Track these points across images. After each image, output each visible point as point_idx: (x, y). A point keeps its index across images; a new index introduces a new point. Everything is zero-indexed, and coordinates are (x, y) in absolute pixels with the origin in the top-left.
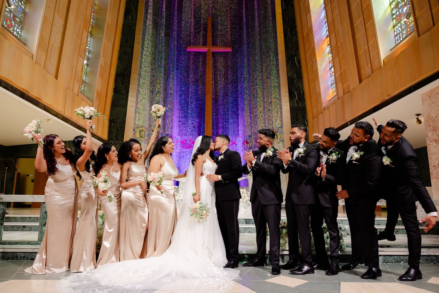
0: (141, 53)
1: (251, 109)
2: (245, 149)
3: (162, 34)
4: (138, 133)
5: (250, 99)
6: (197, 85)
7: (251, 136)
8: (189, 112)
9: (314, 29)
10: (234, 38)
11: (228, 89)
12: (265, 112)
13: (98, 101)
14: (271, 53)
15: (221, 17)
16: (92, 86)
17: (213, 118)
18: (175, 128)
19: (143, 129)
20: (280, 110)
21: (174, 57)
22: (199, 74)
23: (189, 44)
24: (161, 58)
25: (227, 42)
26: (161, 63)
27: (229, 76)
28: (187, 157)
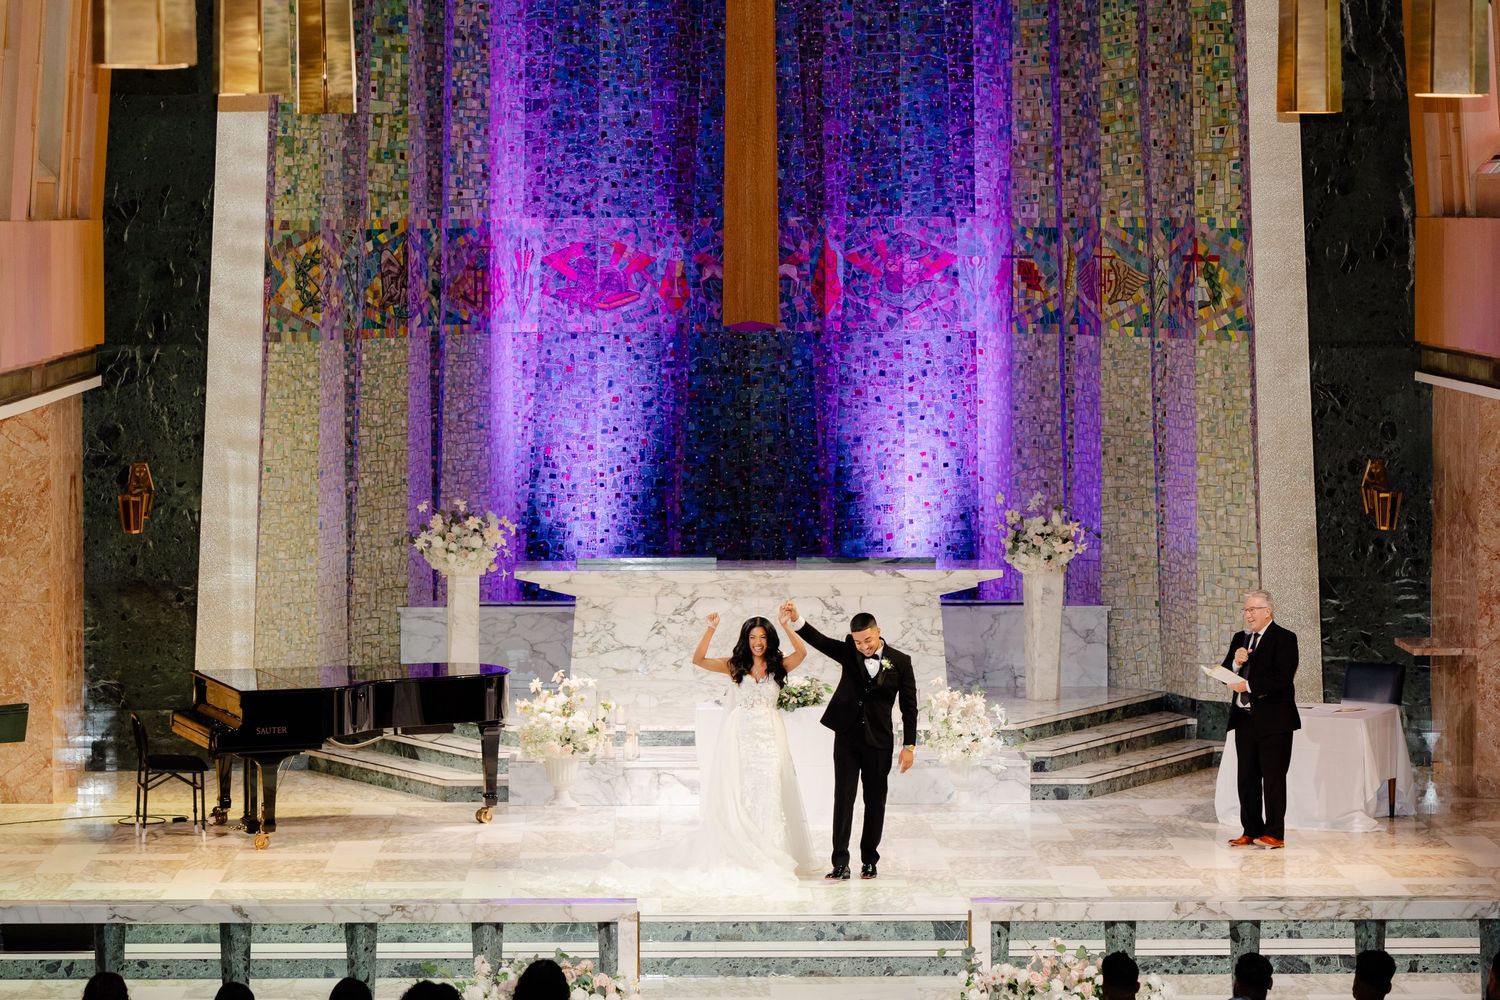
2: (1011, 319)
4: (290, 282)
7: (1054, 235)
8: (607, 31)
12: (1145, 90)
17: (779, 79)
18: (506, 159)
19: (317, 251)
20: (1240, 115)
28: (600, 376)
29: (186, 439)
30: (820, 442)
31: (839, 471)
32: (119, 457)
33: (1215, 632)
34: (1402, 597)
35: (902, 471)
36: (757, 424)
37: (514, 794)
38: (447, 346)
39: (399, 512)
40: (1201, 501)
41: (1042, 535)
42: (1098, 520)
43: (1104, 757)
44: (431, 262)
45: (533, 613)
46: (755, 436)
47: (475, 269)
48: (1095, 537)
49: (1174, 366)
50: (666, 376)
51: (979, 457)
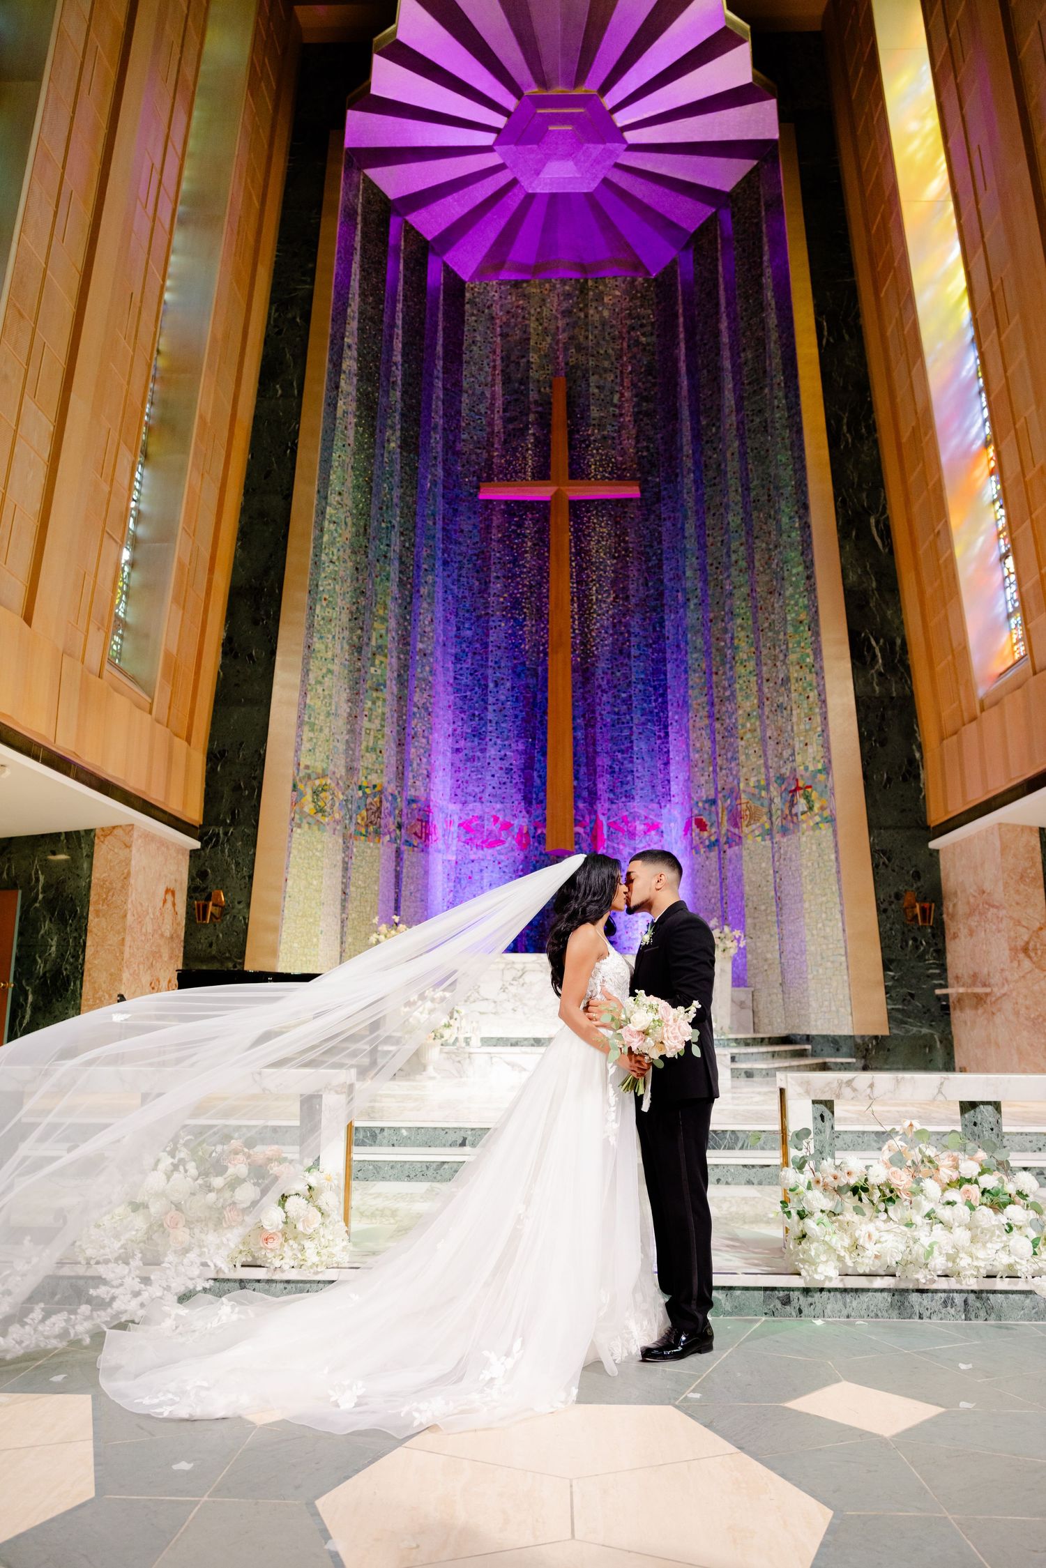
0: (317, 512)
1: (712, 704)
2: (694, 848)
3: (393, 445)
4: (309, 797)
5: (709, 667)
6: (515, 620)
7: (713, 802)
8: (490, 715)
9: (940, 414)
10: (647, 448)
11: (629, 632)
12: (763, 714)
13: (168, 689)
14: (783, 503)
15: (601, 377)
16: (147, 636)
17: (575, 738)
18: (441, 773)
19: (326, 784)
20: (821, 708)
21: (434, 524)
22: (523, 579)
23: (488, 474)
24: (387, 528)
25: (622, 463)
26: (388, 545)
27: (631, 587)
28: (485, 881)
29: (244, 877)
32: (207, 888)
33: (819, 994)
34: (931, 971)
38: (405, 857)
40: (808, 921)
43: (766, 1059)
44: (397, 812)
47: (422, 821)
49: (786, 852)
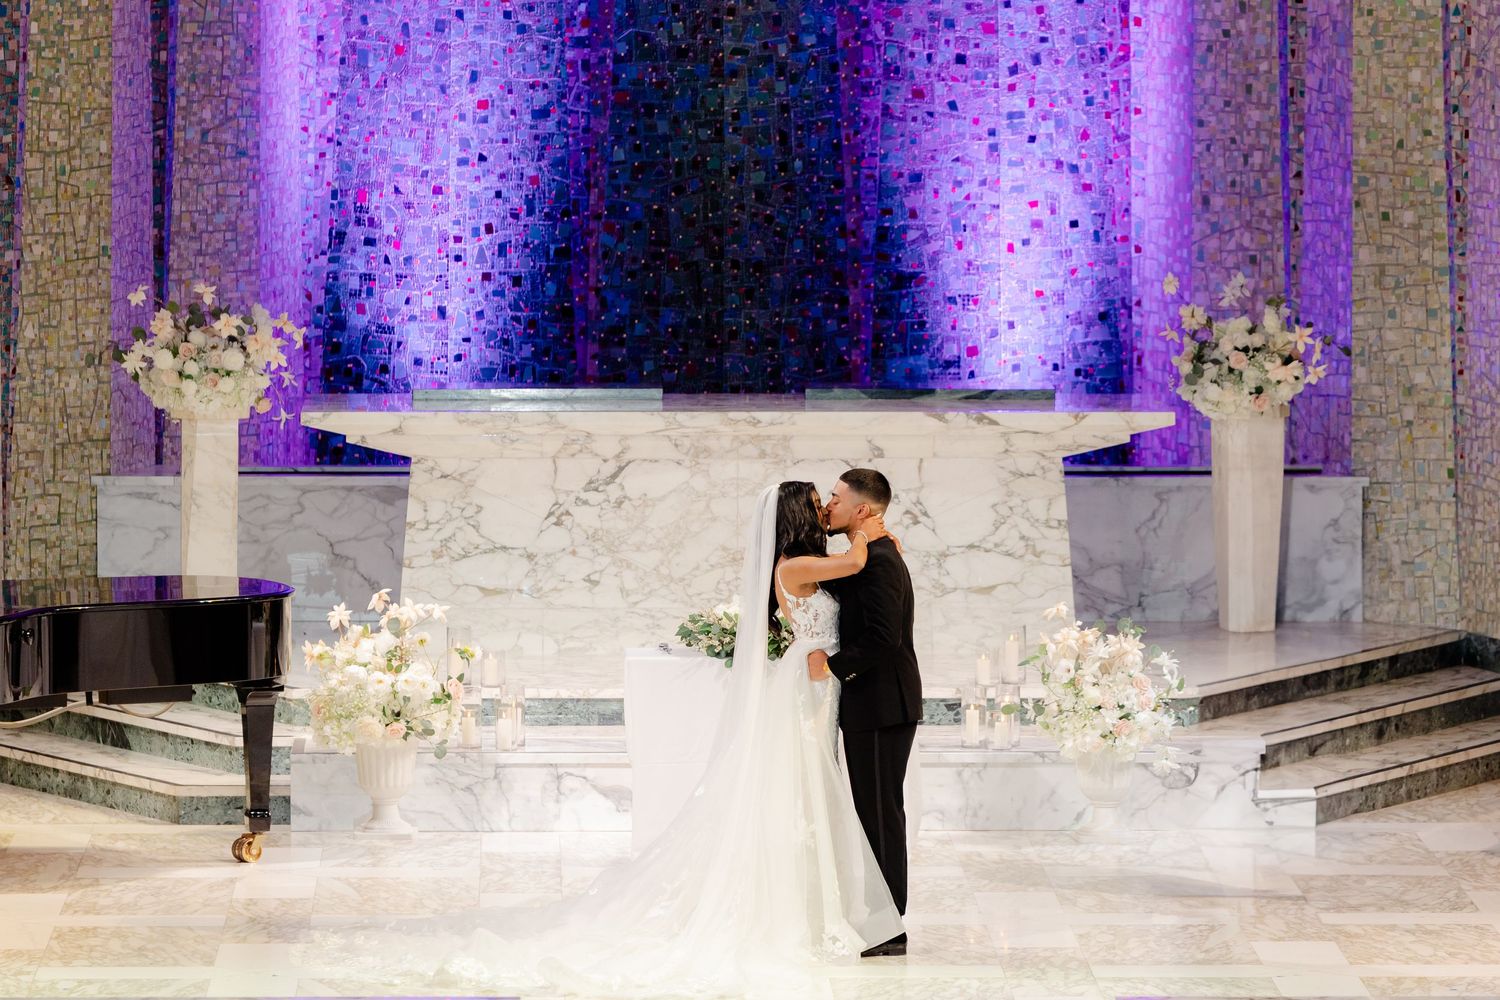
28: (455, 62)
30: (849, 184)
31: (883, 234)
35: (996, 235)
36: (736, 149)
37: (300, 811)
38: (182, 8)
39: (95, 306)
41: (1246, 350)
42: (1347, 323)
43: (1356, 747)
45: (332, 487)
46: (733, 171)
48: (1341, 353)
50: (572, 63)
51: (1133, 211)
